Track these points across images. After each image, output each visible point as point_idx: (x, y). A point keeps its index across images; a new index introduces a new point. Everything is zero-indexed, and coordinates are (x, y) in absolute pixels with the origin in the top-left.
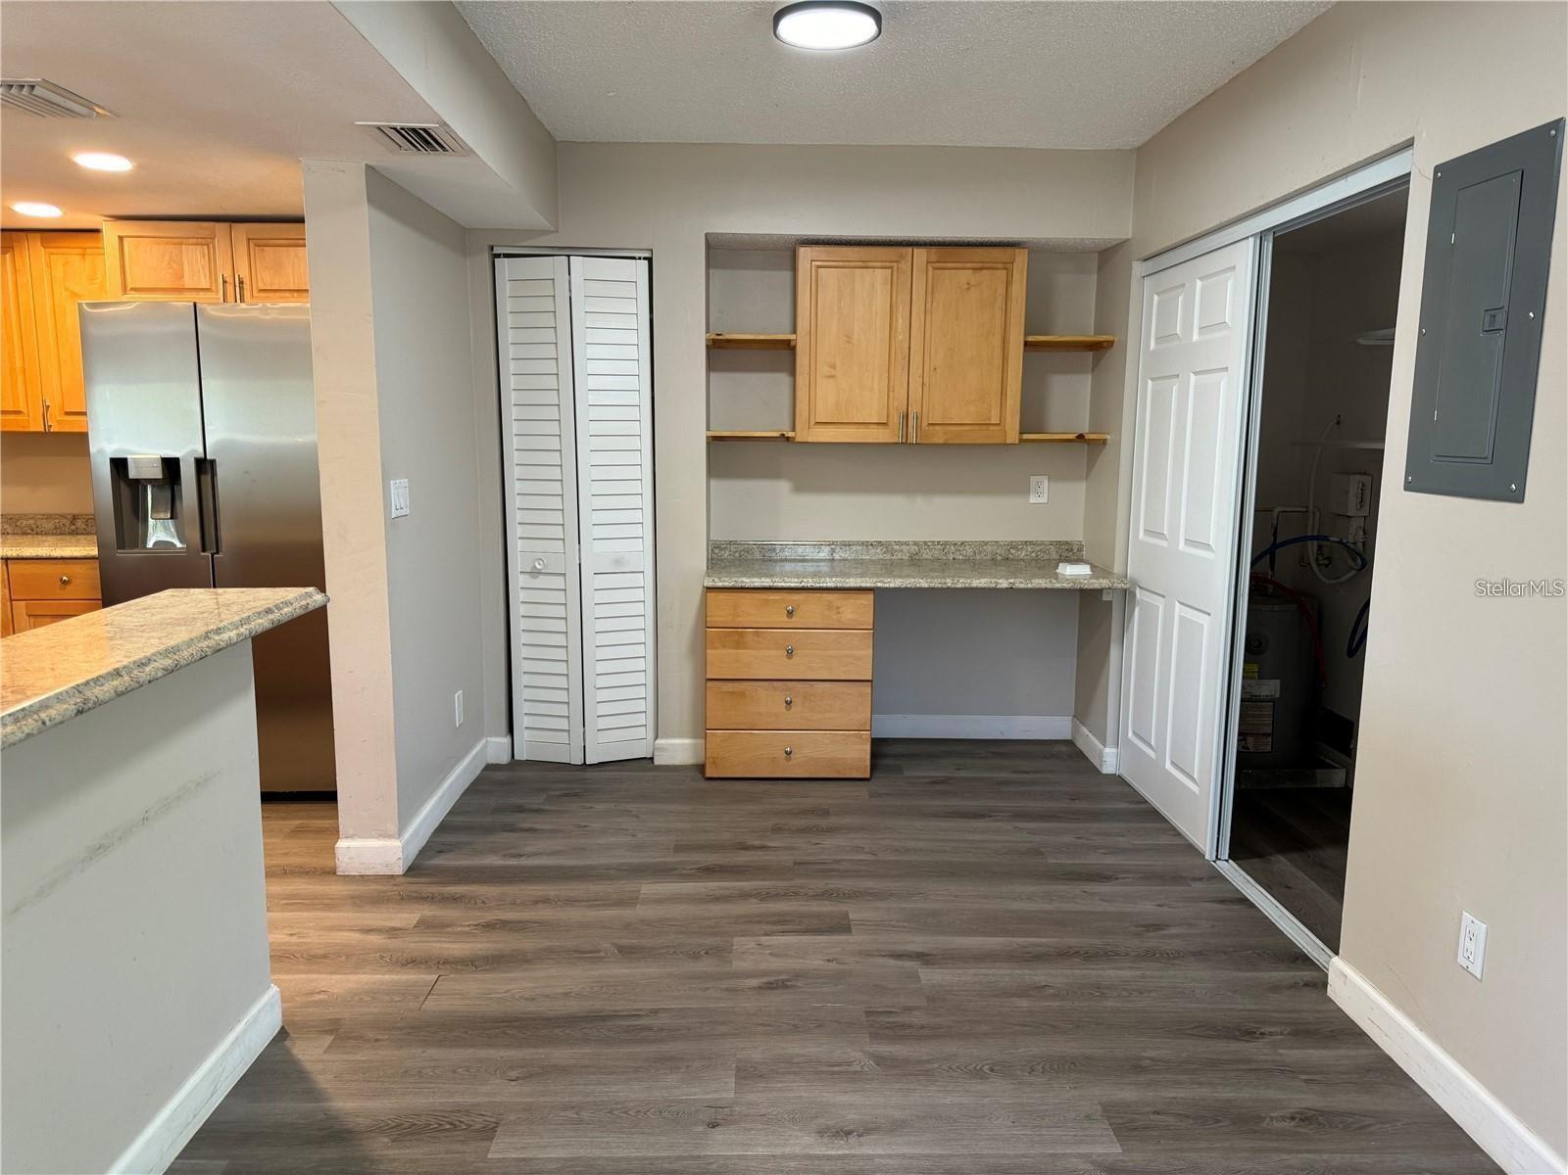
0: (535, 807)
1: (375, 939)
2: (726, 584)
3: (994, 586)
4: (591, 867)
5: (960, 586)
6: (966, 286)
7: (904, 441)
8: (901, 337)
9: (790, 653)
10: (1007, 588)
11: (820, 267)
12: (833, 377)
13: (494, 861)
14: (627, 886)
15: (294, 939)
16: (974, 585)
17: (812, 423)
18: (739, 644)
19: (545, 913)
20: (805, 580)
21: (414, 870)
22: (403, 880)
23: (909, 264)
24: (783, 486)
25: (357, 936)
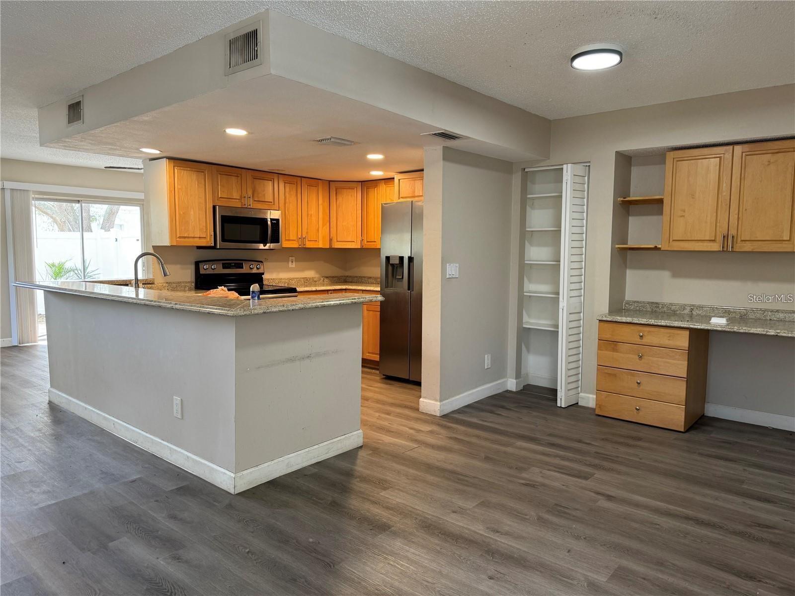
0: (508, 407)
1: (411, 431)
2: (608, 319)
3: (765, 333)
4: (507, 432)
5: (742, 331)
6: (767, 163)
7: (725, 249)
8: (724, 194)
9: (641, 357)
10: (774, 335)
11: (678, 161)
12: (684, 216)
13: (474, 420)
14: (512, 440)
15: (389, 425)
16: (752, 332)
17: (671, 240)
18: (615, 350)
19: (474, 440)
20: (650, 320)
21: (445, 416)
22: (439, 418)
23: (731, 154)
24: (666, 274)
25: (407, 429)
